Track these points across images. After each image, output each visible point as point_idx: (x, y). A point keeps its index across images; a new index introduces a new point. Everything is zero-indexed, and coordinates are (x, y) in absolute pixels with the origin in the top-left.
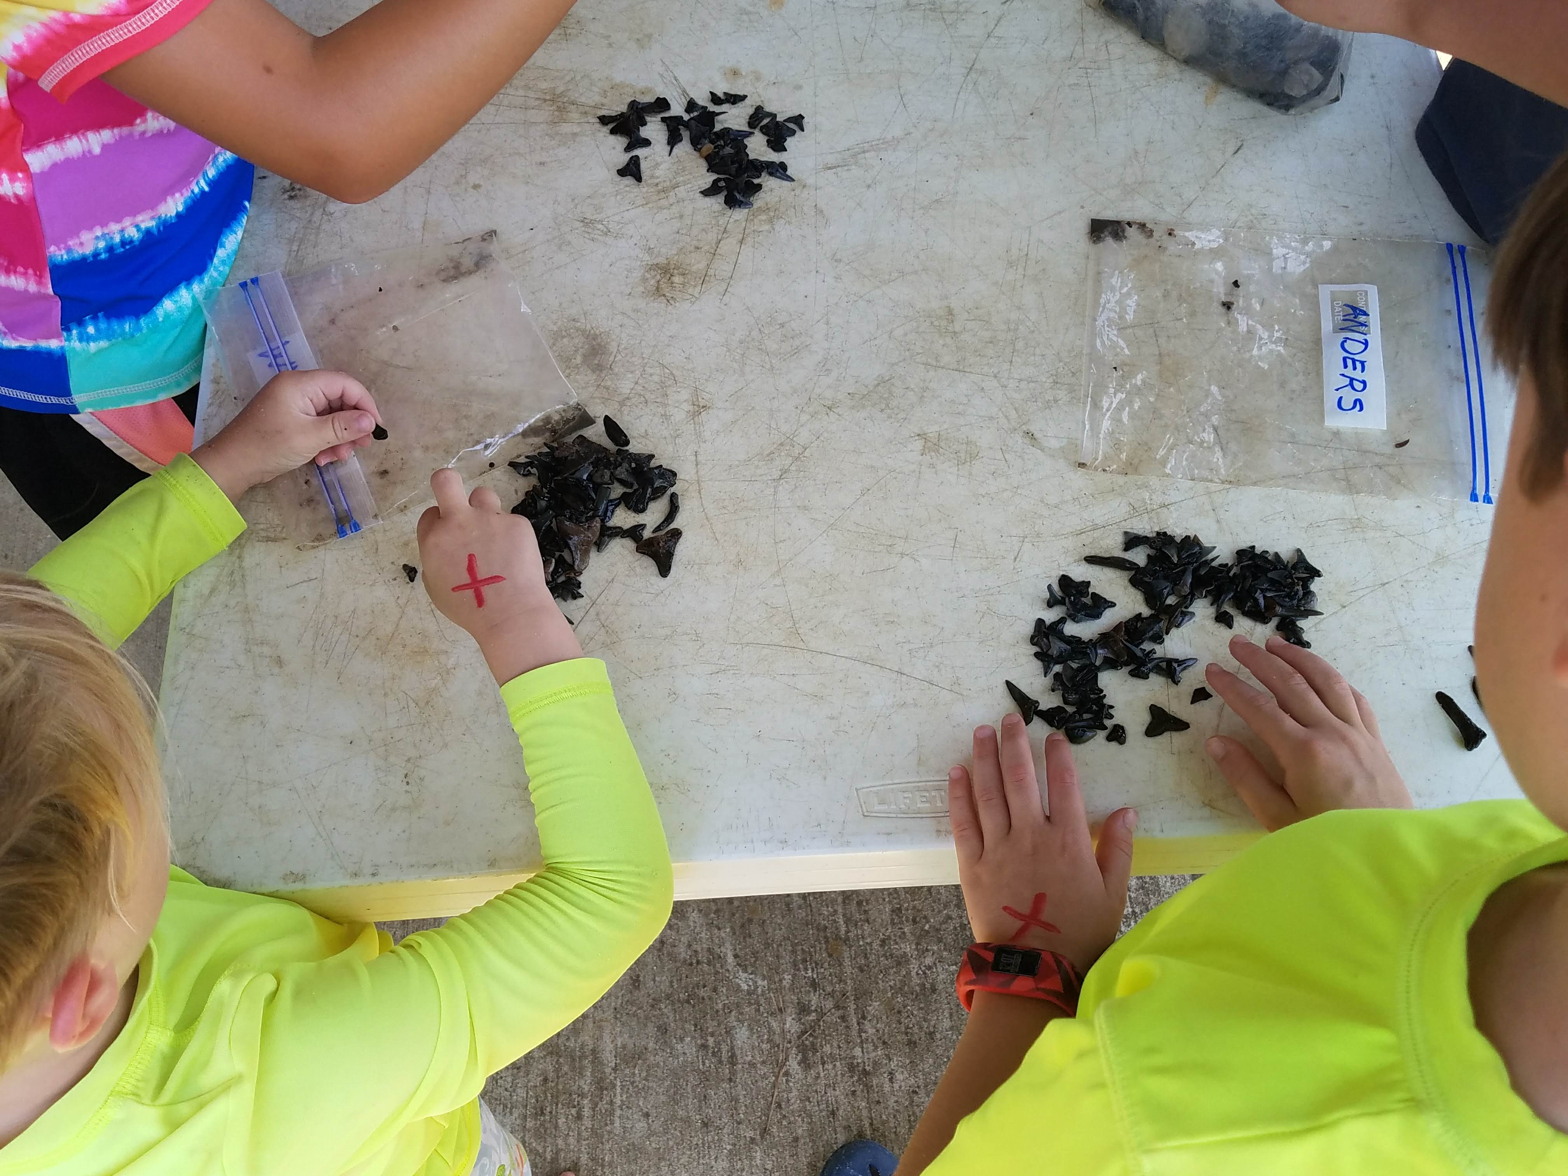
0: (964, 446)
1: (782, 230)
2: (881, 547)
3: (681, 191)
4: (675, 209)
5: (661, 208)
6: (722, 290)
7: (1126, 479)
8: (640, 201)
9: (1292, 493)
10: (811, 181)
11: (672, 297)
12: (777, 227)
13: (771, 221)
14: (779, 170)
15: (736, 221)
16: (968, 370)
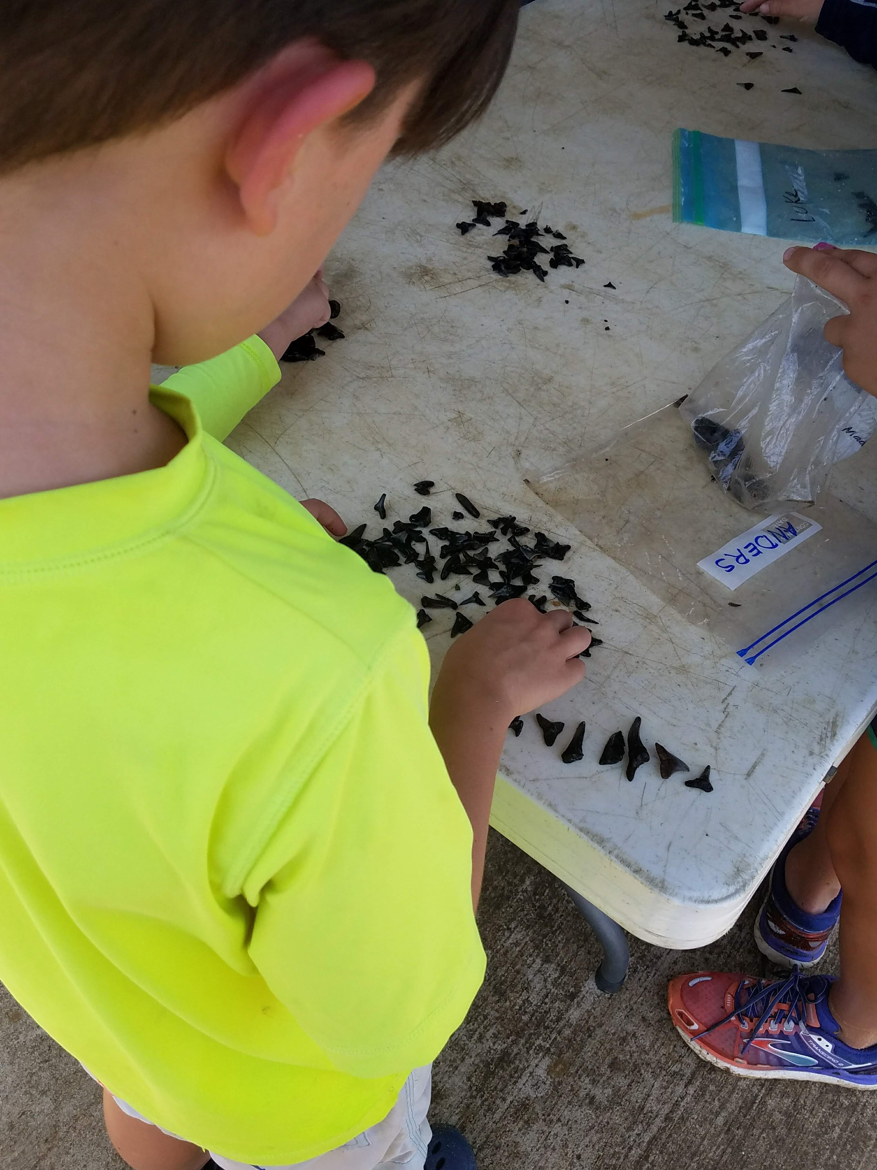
0: (476, 433)
1: (509, 294)
2: (372, 439)
3: (479, 251)
4: (465, 255)
5: (460, 250)
6: (443, 295)
7: (545, 506)
8: (453, 241)
9: (631, 578)
10: (552, 288)
11: (414, 282)
12: (507, 293)
13: (508, 288)
14: (541, 274)
15: (490, 277)
16: (525, 407)
